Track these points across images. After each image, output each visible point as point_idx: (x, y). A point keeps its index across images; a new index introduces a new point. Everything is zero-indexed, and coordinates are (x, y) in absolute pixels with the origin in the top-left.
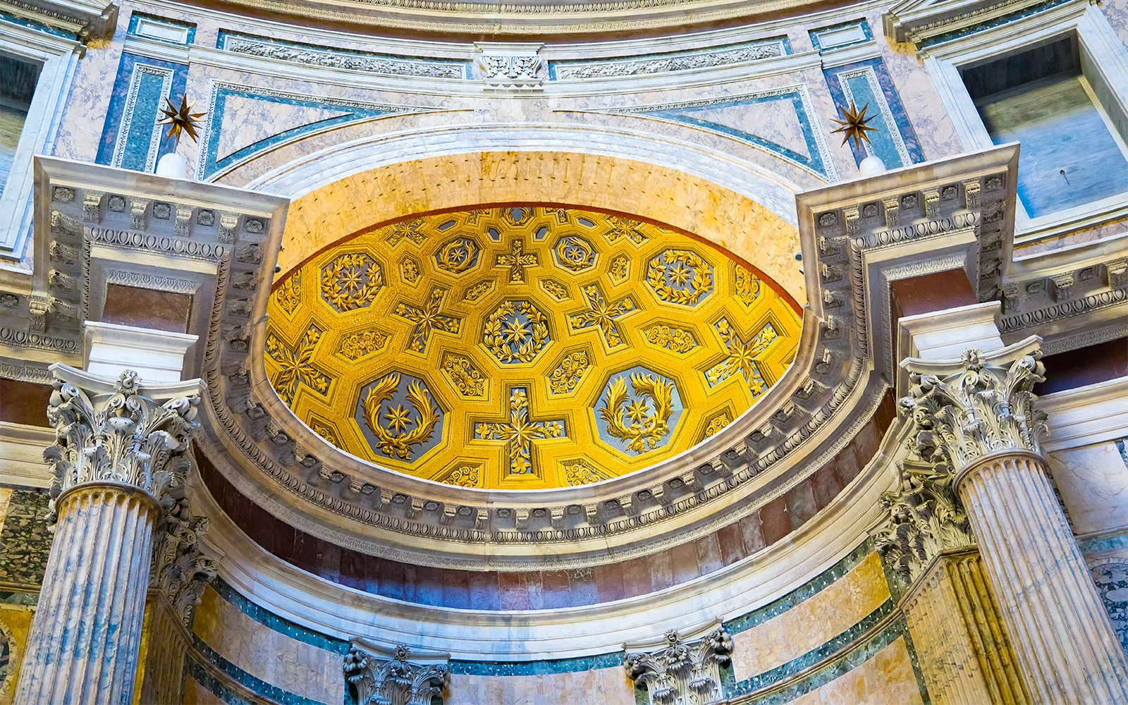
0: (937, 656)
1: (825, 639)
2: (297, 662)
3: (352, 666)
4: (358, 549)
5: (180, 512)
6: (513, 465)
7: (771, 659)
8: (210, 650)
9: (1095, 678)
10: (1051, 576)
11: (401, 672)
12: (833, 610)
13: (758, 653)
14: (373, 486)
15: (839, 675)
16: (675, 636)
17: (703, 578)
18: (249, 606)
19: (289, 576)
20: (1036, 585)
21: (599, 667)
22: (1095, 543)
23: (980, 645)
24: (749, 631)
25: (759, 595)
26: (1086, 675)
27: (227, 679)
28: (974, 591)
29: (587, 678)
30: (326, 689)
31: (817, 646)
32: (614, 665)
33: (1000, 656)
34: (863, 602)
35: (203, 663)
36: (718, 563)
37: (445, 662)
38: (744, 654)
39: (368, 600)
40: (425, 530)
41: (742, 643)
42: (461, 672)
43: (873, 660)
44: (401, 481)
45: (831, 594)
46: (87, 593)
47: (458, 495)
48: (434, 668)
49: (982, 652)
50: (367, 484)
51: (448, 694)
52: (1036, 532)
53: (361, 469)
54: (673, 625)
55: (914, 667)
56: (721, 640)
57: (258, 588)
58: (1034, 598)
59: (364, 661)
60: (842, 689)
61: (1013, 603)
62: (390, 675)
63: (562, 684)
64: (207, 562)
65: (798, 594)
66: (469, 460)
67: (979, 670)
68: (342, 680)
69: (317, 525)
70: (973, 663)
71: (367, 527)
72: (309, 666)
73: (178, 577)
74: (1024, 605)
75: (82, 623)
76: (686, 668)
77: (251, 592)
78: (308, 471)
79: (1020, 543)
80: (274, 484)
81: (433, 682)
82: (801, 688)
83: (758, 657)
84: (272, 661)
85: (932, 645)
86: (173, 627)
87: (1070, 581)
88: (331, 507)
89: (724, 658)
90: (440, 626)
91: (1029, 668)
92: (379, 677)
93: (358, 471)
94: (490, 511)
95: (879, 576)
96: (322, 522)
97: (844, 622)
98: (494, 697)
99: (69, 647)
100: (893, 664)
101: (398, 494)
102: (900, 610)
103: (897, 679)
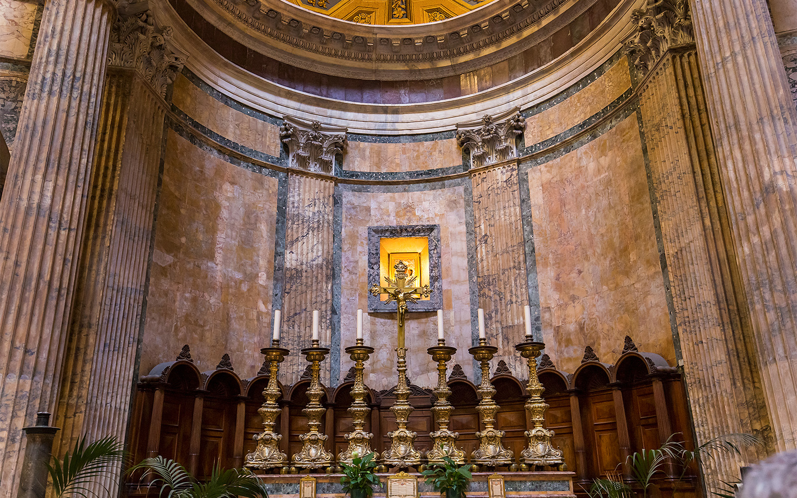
0: (655, 122)
1: (585, 118)
2: (249, 128)
3: (284, 133)
4: (291, 63)
5: (147, 20)
6: (394, 13)
7: (548, 132)
8: (187, 116)
9: (765, 120)
10: (747, 48)
11: (315, 138)
12: (593, 98)
13: (541, 129)
14: (297, 21)
15: (591, 140)
16: (488, 119)
17: (510, 82)
18: (215, 92)
19: (242, 76)
20: (733, 54)
21: (441, 138)
22: (789, 38)
23: (687, 111)
24: (537, 116)
25: (545, 92)
26: (759, 117)
27: (199, 134)
28: (689, 75)
29: (433, 145)
30: (268, 146)
31: (579, 123)
32: (451, 138)
33: (700, 118)
34: (613, 91)
35: (181, 122)
36: (522, 73)
37: (344, 133)
38: (533, 130)
39: (296, 94)
40: (333, 52)
41: (532, 123)
42: (355, 140)
43: (614, 129)
44: (315, 17)
45: (593, 88)
46: (58, 55)
47: (353, 28)
48: (336, 136)
49: (687, 115)
50: (293, 20)
51: (346, 153)
52: (741, 16)
53: (288, 9)
54: (489, 113)
55: (640, 131)
56: (518, 121)
57: (221, 82)
58: (730, 65)
59: (291, 130)
60: (592, 149)
61: (712, 71)
62: (309, 139)
63: (417, 149)
64: (176, 59)
65: (571, 90)
66: (364, 9)
67: (683, 127)
68: (279, 141)
69: (262, 46)
70: (680, 123)
71: (295, 49)
72: (257, 132)
73: (150, 63)
74: (721, 71)
75: (54, 74)
76: (494, 138)
77: (216, 84)
78: (252, 9)
79: (727, 24)
80: (230, 17)
81: (336, 144)
82: (566, 150)
83: (541, 132)
84: (232, 127)
85: (654, 115)
86: (152, 96)
87: (761, 52)
88: (271, 35)
89: (520, 132)
90: (343, 112)
91: (716, 116)
92: (303, 140)
93: (286, 10)
94: (375, 40)
95: (626, 73)
96: (265, 44)
97: (599, 106)
98: (375, 156)
99: (47, 89)
100: (627, 131)
101: (314, 27)
102: (636, 94)
103: (628, 141)
